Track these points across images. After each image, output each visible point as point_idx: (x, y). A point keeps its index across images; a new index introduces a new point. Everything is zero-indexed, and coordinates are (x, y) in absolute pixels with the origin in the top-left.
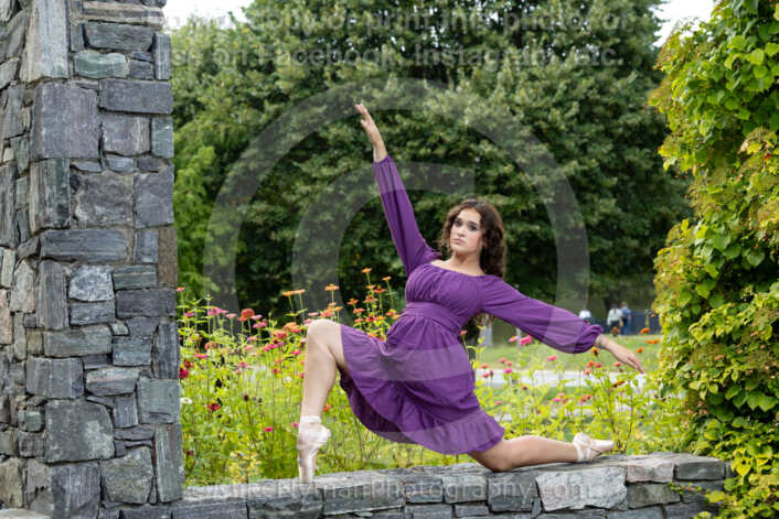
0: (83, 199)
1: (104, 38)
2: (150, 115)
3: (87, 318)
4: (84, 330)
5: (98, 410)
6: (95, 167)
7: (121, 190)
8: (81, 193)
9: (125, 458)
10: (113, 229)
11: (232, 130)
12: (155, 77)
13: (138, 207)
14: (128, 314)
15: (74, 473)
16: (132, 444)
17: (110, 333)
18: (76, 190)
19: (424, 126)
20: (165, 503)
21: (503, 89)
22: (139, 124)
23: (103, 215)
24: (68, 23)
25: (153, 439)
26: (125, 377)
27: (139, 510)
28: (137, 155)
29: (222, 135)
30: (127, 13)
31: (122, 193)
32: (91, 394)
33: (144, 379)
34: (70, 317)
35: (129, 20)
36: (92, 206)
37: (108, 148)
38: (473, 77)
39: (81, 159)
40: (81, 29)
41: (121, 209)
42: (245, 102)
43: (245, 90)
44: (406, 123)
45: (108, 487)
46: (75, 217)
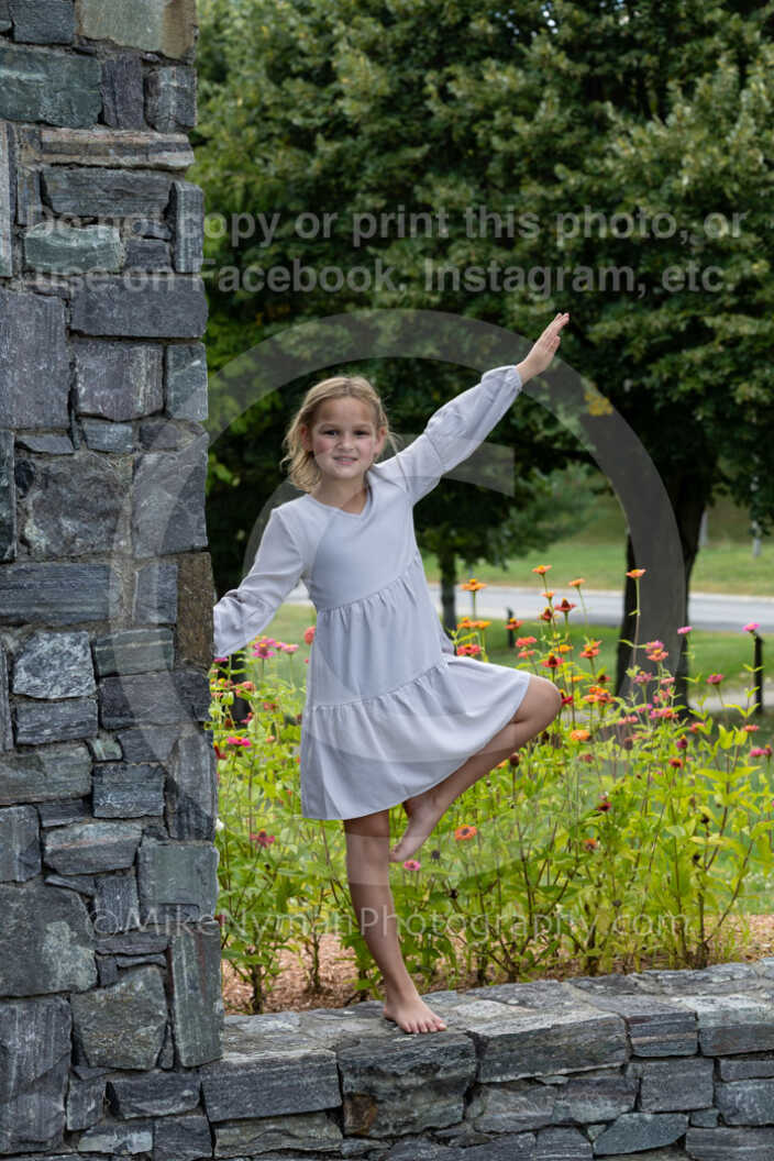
0: (38, 505)
1: (79, 196)
2: (164, 342)
3: (47, 732)
4: (40, 753)
5: (66, 901)
6: (61, 445)
7: (112, 488)
8: (36, 494)
9: (117, 989)
10: (94, 562)
11: (258, 187)
12: (173, 266)
13: (142, 519)
14: (120, 721)
15: (24, 1017)
16: (129, 962)
17: (87, 758)
18: (26, 489)
19: (606, 185)
20: (189, 1069)
21: (752, 121)
22: (145, 358)
23: (75, 536)
24: (14, 172)
25: (167, 952)
26: (116, 840)
27: (142, 1081)
28: (140, 419)
29: (239, 195)
30: (122, 149)
31: (110, 491)
32: (54, 871)
33: (150, 842)
34: (15, 729)
35: (126, 160)
36: (56, 519)
37: (85, 407)
38: (696, 99)
39: (37, 430)
40: (36, 183)
41: (108, 523)
42: (280, 136)
43: (281, 115)
44: (573, 180)
45: (85, 1041)
46: (24, 541)
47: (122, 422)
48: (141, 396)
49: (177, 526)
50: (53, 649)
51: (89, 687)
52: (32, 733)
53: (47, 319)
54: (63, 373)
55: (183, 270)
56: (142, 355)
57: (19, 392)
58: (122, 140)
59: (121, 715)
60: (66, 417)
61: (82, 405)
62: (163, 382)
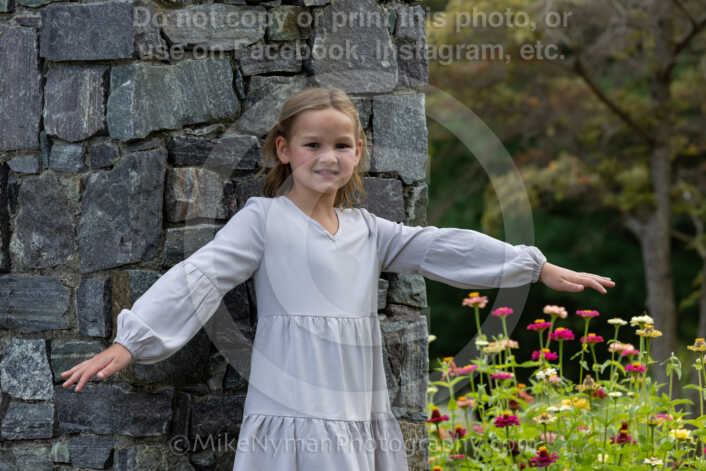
47: (75, 143)
48: (86, 118)
49: (107, 243)
50: (22, 354)
51: (49, 391)
52: (10, 429)
53: (24, 49)
54: (36, 97)
56: (87, 78)
57: (8, 117)
59: (73, 422)
60: (36, 140)
61: (46, 127)
62: (105, 103)
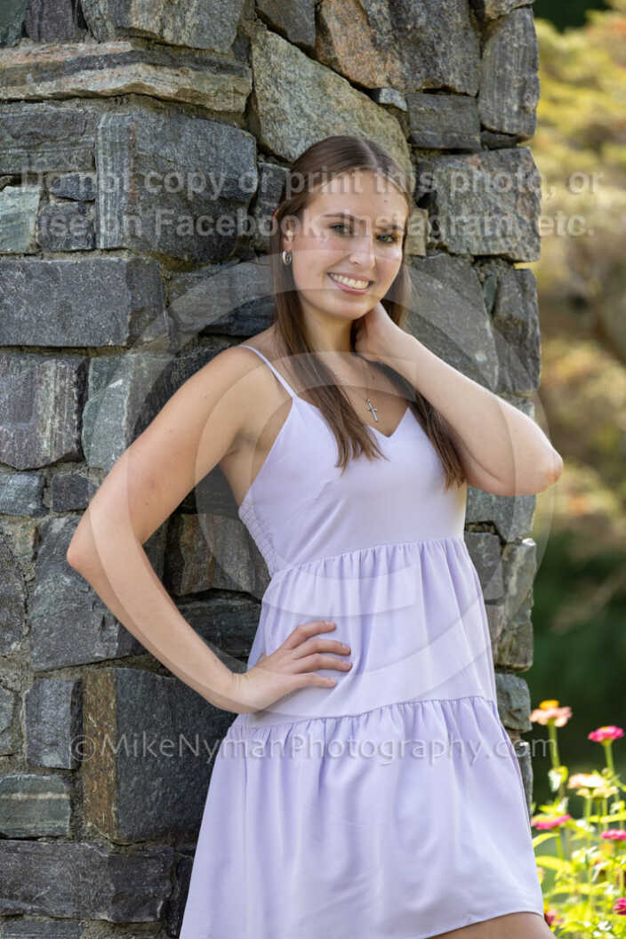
47: (28, 471)
48: (48, 433)
49: (79, 626)
55: (102, 246)
56: (50, 373)
58: (39, 59)
62: (80, 411)
